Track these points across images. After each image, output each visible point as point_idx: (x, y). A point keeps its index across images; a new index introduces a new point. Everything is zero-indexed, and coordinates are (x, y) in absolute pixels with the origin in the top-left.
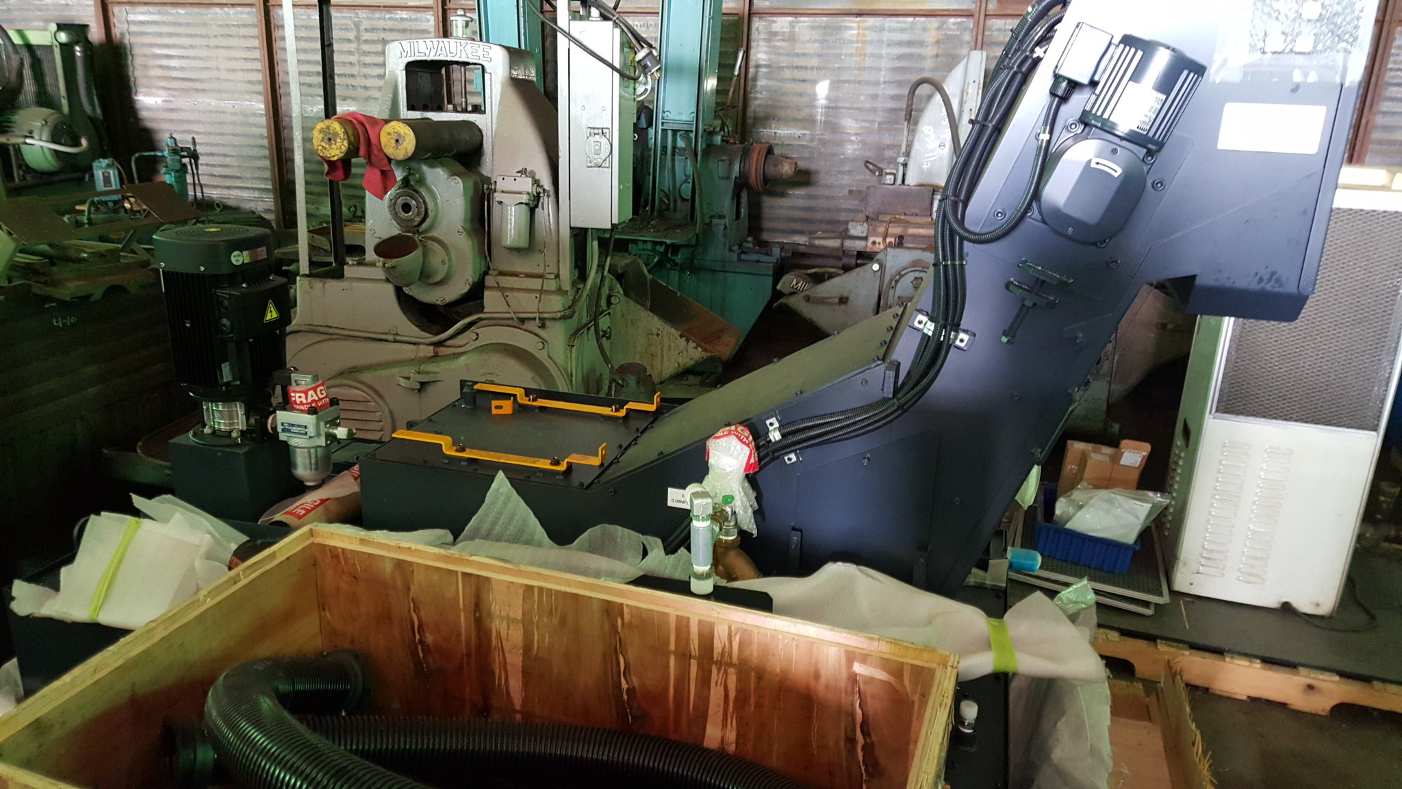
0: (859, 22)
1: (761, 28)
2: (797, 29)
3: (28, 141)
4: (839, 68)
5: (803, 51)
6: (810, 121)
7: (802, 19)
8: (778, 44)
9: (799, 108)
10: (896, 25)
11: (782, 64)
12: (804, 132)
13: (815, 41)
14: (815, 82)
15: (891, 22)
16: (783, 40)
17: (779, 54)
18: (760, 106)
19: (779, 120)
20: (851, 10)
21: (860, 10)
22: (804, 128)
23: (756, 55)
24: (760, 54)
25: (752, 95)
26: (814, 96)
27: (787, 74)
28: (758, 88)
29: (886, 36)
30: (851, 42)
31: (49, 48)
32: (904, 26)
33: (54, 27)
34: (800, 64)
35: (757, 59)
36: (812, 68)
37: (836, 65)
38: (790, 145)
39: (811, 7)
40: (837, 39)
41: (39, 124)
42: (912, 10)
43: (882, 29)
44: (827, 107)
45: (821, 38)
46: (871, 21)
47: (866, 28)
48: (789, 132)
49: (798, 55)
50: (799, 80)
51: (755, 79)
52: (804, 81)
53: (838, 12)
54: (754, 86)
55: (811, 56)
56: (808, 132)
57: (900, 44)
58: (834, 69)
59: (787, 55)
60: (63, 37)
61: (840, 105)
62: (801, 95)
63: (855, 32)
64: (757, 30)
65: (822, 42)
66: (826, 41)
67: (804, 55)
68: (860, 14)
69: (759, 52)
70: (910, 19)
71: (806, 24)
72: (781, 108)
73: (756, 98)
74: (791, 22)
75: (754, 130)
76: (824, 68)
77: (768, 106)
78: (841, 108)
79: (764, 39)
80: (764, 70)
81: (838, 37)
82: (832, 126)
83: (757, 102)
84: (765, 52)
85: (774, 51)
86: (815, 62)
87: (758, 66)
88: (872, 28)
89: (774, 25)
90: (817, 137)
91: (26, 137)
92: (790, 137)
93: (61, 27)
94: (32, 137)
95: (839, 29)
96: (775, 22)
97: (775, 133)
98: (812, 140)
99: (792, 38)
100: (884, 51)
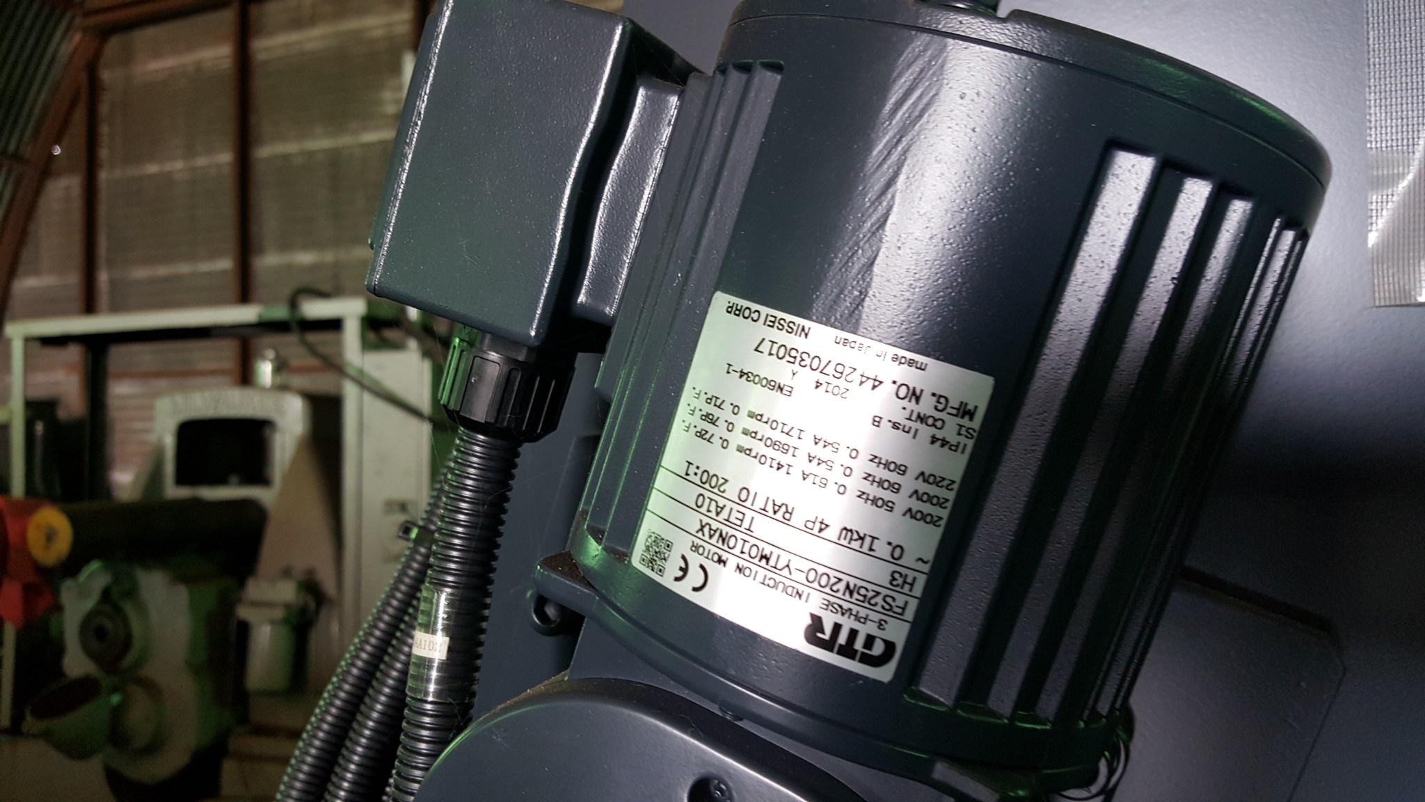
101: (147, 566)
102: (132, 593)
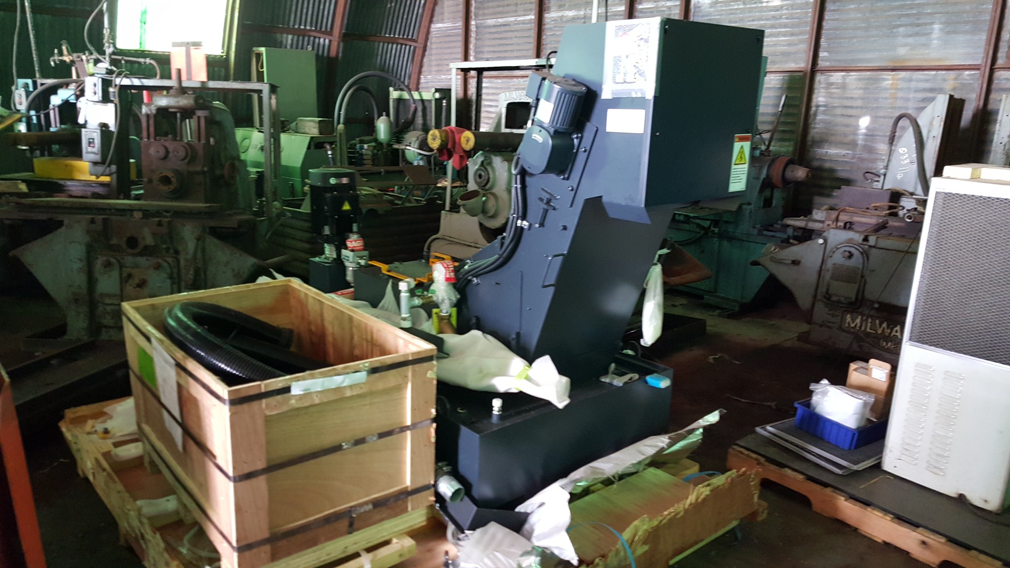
0: (893, 75)
1: (822, 80)
2: (848, 81)
3: (408, 148)
4: (877, 107)
5: (851, 96)
6: (853, 144)
7: (852, 73)
8: (834, 91)
9: (845, 135)
10: (922, 77)
11: (835, 105)
12: (847, 152)
13: (860, 89)
14: (858, 117)
15: (918, 74)
16: (838, 88)
17: (834, 98)
18: (817, 133)
19: (830, 143)
20: (888, 66)
21: (895, 66)
22: (848, 149)
23: (817, 98)
24: (819, 98)
25: (812, 126)
26: (857, 127)
27: (839, 111)
28: (817, 121)
29: (913, 85)
30: (886, 89)
31: (430, 101)
32: (928, 77)
33: (433, 90)
34: (848, 105)
35: (817, 101)
36: (857, 107)
37: (874, 106)
38: (836, 161)
39: (859, 65)
40: (876, 87)
41: (414, 139)
42: (935, 66)
43: (910, 80)
44: (866, 135)
45: (863, 87)
46: (903, 74)
47: (898, 79)
48: (836, 151)
49: (847, 98)
50: (847, 116)
51: (815, 114)
52: (850, 116)
53: (878, 68)
54: (815, 119)
55: (856, 99)
56: (850, 152)
57: (925, 90)
58: (873, 109)
59: (840, 98)
60: (437, 95)
61: (877, 133)
62: (847, 126)
63: (891, 82)
64: (819, 81)
65: (864, 89)
66: (868, 88)
67: (852, 98)
68: (893, 70)
69: (819, 96)
70: (933, 73)
71: (854, 77)
72: (833, 135)
73: (814, 128)
74: (844, 76)
75: (811, 149)
76: (866, 108)
77: (823, 133)
78: (877, 136)
79: (823, 88)
80: (822, 108)
81: (877, 85)
82: (870, 149)
83: (815, 130)
84: (823, 97)
85: (830, 95)
86: (859, 103)
87: (818, 106)
88: (903, 79)
89: (831, 78)
90: (858, 156)
91: (407, 145)
92: (837, 155)
93: (437, 90)
94: (410, 146)
95: (877, 80)
96: (832, 76)
97: (827, 152)
98: (853, 158)
99: (843, 86)
100: (911, 95)
101: (495, 155)
102: (490, 164)
